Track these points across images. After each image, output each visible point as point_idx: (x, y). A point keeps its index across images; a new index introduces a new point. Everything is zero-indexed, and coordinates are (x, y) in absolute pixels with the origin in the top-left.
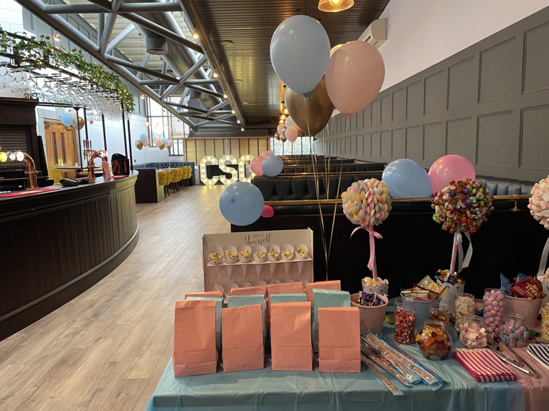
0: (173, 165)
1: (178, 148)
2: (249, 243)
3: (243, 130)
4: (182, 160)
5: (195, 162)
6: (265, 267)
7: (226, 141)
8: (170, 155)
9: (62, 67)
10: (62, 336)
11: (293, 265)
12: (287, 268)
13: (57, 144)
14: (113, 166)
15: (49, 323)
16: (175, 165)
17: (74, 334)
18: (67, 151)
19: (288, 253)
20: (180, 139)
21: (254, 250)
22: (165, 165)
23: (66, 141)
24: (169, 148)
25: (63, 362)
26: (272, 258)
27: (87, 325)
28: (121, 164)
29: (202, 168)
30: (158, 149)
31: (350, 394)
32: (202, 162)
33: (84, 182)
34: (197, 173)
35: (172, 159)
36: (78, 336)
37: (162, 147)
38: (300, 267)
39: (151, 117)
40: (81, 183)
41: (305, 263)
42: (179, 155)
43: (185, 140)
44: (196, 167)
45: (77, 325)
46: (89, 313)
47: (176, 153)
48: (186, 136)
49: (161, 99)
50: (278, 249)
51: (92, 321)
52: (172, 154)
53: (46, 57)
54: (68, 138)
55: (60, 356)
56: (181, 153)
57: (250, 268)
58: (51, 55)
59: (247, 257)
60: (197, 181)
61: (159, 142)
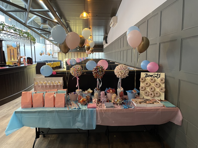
0: (54, 61)
1: (56, 55)
2: (46, 80)
3: (78, 50)
4: (57, 59)
5: (62, 60)
6: (50, 86)
7: (73, 53)
8: (53, 58)
9: (8, 31)
10: (5, 111)
11: (57, 86)
12: (56, 86)
13: (11, 53)
14: (27, 61)
15: (2, 107)
16: (55, 61)
17: (9, 110)
18: (15, 56)
19: (56, 83)
20: (57, 52)
21: (47, 82)
22: (51, 61)
23: (15, 52)
24: (52, 55)
25: (4, 116)
26: (51, 84)
27: (13, 108)
28: (30, 60)
29: (64, 62)
30: (48, 55)
31: (59, 110)
32: (64, 60)
33: (16, 66)
34: (62, 64)
35: (53, 59)
36: (10, 111)
37: (49, 55)
38: (59, 86)
39: (46, 44)
40: (15, 66)
41: (60, 85)
42: (56, 58)
43: (59, 53)
44: (62, 62)
45: (11, 108)
46: (15, 105)
47: (55, 57)
48: (59, 51)
49: (48, 39)
50: (53, 82)
51: (15, 107)
52: (54, 57)
53: (3, 28)
54: (15, 51)
55: (4, 115)
56: (57, 57)
57: (46, 86)
58: (5, 27)
59: (45, 84)
60: (62, 67)
61: (48, 53)
